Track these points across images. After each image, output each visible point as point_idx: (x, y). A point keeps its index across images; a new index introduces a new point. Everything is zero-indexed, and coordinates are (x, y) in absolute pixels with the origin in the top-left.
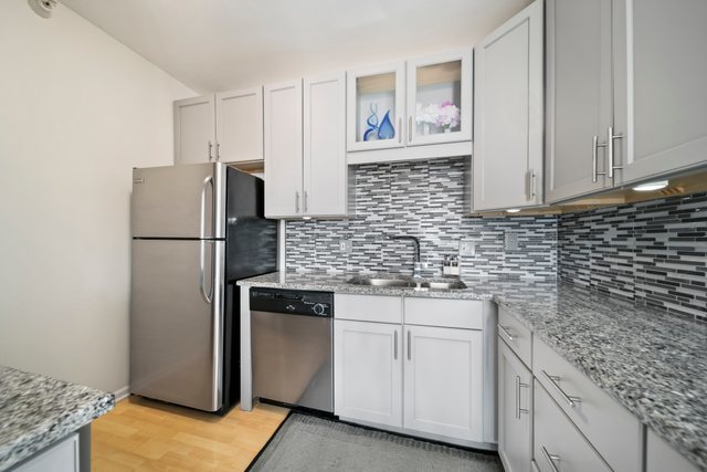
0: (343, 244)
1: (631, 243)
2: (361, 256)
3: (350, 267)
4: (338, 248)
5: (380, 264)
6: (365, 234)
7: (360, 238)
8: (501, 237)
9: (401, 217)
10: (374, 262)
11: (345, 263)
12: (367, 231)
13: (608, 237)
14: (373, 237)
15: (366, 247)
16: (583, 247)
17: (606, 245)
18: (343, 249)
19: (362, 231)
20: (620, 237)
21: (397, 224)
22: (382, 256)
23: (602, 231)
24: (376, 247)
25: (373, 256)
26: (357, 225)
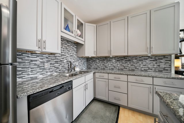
0: (46, 64)
1: (101, 62)
2: (53, 69)
3: (49, 73)
4: (44, 66)
5: (60, 70)
6: (55, 60)
7: (53, 62)
8: (81, 61)
9: (65, 55)
10: (58, 70)
11: (47, 72)
12: (55, 59)
13: (97, 61)
14: (57, 61)
15: (55, 65)
16: (93, 63)
17: (97, 62)
18: (46, 67)
19: (54, 59)
20: (99, 61)
21: (64, 57)
22: (60, 67)
23: (96, 60)
24: (58, 65)
25: (58, 68)
26: (52, 57)
